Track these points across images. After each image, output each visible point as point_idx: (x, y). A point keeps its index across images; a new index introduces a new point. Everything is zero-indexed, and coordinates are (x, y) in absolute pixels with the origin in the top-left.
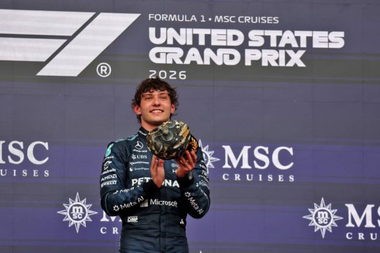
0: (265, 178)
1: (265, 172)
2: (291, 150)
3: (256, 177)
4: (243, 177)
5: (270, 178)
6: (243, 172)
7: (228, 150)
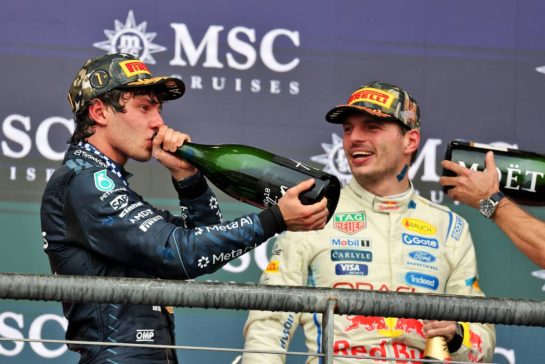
0: (246, 85)
1: (247, 76)
2: (295, 37)
3: (230, 84)
4: (207, 83)
5: (256, 86)
6: (207, 74)
7: (181, 31)
